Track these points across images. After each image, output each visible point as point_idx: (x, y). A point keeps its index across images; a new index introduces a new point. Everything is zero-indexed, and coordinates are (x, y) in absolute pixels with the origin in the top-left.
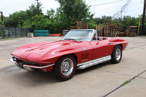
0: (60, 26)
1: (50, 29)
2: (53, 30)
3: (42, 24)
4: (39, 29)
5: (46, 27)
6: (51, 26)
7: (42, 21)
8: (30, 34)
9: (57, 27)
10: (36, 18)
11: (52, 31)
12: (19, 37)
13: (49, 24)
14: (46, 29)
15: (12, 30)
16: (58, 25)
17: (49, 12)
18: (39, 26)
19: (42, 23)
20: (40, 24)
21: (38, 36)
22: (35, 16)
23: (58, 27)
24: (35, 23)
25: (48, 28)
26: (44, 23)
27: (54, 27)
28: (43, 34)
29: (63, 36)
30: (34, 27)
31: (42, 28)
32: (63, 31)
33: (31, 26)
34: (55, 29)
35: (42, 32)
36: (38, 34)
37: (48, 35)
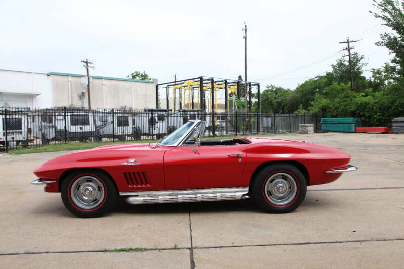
0: (389, 108)
1: (363, 115)
2: (369, 117)
4: (336, 116)
5: (353, 109)
6: (365, 106)
7: (346, 97)
8: (305, 126)
9: (380, 108)
10: (332, 90)
13: (359, 103)
14: (353, 114)
16: (383, 104)
18: (337, 108)
19: (344, 101)
20: (340, 103)
21: (327, 132)
22: (331, 86)
23: (384, 109)
24: (329, 102)
25: (357, 111)
26: (349, 100)
27: (373, 110)
28: (341, 127)
29: (392, 133)
30: (327, 110)
31: (344, 112)
32: (393, 120)
33: (319, 108)
34: (375, 116)
35: (338, 123)
36: (329, 127)
37: (354, 130)
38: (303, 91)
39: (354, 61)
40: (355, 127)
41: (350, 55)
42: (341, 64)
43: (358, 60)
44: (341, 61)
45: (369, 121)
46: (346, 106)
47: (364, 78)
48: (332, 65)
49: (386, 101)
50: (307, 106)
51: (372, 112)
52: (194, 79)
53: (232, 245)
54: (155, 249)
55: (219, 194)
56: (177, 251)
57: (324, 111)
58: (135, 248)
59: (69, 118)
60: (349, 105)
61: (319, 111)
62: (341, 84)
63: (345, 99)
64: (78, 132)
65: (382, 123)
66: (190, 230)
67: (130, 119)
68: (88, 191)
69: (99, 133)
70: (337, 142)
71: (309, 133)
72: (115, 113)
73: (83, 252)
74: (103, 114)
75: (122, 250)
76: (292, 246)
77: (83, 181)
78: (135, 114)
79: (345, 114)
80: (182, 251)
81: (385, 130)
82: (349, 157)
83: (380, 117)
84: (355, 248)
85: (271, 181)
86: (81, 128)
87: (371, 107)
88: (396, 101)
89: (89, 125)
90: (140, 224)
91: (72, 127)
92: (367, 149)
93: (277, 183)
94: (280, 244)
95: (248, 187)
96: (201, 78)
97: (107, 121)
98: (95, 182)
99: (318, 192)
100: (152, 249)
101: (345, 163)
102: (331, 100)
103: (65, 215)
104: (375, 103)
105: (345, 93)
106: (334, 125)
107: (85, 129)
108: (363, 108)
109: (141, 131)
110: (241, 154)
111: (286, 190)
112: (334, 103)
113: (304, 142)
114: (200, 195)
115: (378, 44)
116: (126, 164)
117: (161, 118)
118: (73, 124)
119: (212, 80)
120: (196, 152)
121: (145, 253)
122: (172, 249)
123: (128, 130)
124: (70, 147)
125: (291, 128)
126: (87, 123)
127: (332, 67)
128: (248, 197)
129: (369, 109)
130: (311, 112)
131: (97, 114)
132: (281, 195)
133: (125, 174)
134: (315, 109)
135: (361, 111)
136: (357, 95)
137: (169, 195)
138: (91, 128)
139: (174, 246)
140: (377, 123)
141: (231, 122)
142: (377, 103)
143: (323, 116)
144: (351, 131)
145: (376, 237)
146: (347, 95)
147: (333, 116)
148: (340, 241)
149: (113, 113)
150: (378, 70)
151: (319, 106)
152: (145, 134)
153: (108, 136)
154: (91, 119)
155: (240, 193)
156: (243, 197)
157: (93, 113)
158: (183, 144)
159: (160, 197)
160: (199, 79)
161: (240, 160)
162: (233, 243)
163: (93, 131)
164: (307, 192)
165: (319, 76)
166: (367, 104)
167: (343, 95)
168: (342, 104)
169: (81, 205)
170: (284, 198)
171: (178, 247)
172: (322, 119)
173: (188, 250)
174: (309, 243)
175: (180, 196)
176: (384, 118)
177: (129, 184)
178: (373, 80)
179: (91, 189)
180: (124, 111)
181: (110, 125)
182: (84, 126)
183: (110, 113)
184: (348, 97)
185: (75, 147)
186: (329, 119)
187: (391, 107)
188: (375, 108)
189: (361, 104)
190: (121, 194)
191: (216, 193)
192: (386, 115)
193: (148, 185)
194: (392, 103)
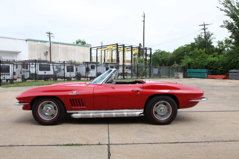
0: (227, 64)
1: (212, 68)
2: (216, 69)
4: (196, 69)
5: (206, 65)
6: (213, 63)
7: (202, 57)
8: (178, 74)
9: (222, 64)
10: (194, 53)
13: (210, 61)
14: (206, 67)
16: (224, 62)
17: (222, 43)
18: (197, 64)
19: (201, 60)
21: (191, 78)
22: (194, 51)
23: (224, 65)
24: (192, 60)
25: (209, 66)
26: (204, 59)
27: (218, 65)
28: (199, 75)
29: (229, 79)
30: (191, 65)
31: (201, 66)
32: (229, 72)
33: (186, 64)
34: (219, 69)
35: (197, 73)
36: (192, 75)
37: (206, 77)
38: (177, 53)
39: (207, 36)
40: (207, 75)
41: (205, 32)
42: (200, 38)
43: (210, 36)
44: (200, 36)
45: (216, 72)
46: (202, 63)
47: (213, 46)
48: (195, 38)
49: (226, 60)
50: (179, 62)
51: (218, 66)
52: (112, 45)
53: (133, 143)
54: (87, 145)
55: (126, 113)
56: (100, 146)
57: (189, 65)
58: (75, 144)
59: (38, 67)
60: (204, 62)
61: (186, 65)
62: (200, 50)
63: (202, 59)
64: (43, 75)
65: (223, 73)
66: (108, 134)
67: (75, 68)
68: (48, 110)
69: (56, 75)
70: (196, 84)
71: (180, 78)
72: (66, 64)
73: (44, 145)
74: (59, 65)
75: (67, 145)
76: (168, 144)
77: (45, 104)
78: (78, 65)
79: (202, 67)
80: (103, 146)
81: (225, 77)
82: (203, 93)
83: (222, 69)
84: (205, 146)
85: (157, 106)
86: (45, 73)
87: (217, 63)
88: (231, 60)
89: (50, 70)
90: (79, 130)
91: (40, 71)
92: (214, 88)
93: (160, 107)
94: (161, 143)
95: (143, 109)
96: (117, 44)
97: (60, 69)
98: (53, 105)
99: (184, 113)
100: (85, 145)
101: (201, 96)
102: (193, 59)
103: (34, 123)
104: (219, 61)
105: (202, 55)
106: (195, 74)
107: (48, 73)
108: (212, 64)
109: (81, 75)
110: (139, 89)
111: (165, 111)
112: (195, 61)
113: (177, 83)
114: (114, 113)
115: (222, 26)
116: (71, 94)
117: (93, 67)
118: (40, 70)
119: (124, 45)
120: (113, 88)
121: (81, 147)
122: (97, 145)
123: (73, 74)
124: (38, 83)
125: (169, 75)
126: (49, 69)
127: (194, 39)
128: (143, 115)
130: (182, 66)
131: (55, 65)
132: (162, 114)
133: (70, 100)
134: (184, 63)
135: (211, 66)
136: (209, 57)
137: (96, 113)
138: (51, 72)
139: (98, 143)
140: (220, 73)
141: (134, 71)
142: (220, 61)
143: (189, 68)
144: (204, 77)
145: (218, 139)
146: (203, 56)
147: (194, 68)
148: (196, 141)
149: (65, 64)
151: (186, 62)
152: (83, 77)
153: (61, 78)
154: (51, 67)
155: (138, 112)
156: (140, 115)
157: (53, 64)
158: (105, 83)
159: (91, 114)
160: (116, 45)
161: (139, 93)
162: (133, 142)
163: (52, 74)
164: (178, 113)
165: (187, 45)
166: (214, 62)
167: (201, 56)
168: (200, 61)
169: (44, 118)
170: (164, 116)
171: (101, 143)
172: (188, 70)
173: (107, 146)
174: (178, 143)
175: (103, 114)
176: (224, 70)
177: (73, 106)
178: (218, 47)
179: (50, 108)
180: (71, 63)
181: (62, 71)
182: (47, 71)
183: (63, 64)
184: (204, 57)
185: (42, 84)
186: (192, 70)
187: (228, 64)
188: (219, 64)
189: (211, 62)
190: (68, 112)
191: (124, 112)
192: (225, 68)
193: (84, 107)
194: (229, 61)
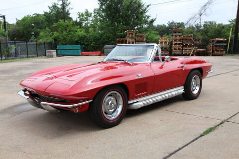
1: (83, 44)
2: (87, 45)
3: (69, 36)
4: (65, 44)
5: (77, 40)
6: (84, 38)
7: (70, 31)
8: (51, 52)
9: (94, 40)
10: (59, 25)
11: (86, 47)
12: (33, 57)
14: (77, 43)
15: (22, 45)
16: (96, 37)
18: (65, 39)
19: (69, 34)
20: (67, 35)
21: (63, 55)
22: (59, 23)
23: (96, 40)
24: (58, 34)
25: (79, 41)
27: (90, 41)
28: (72, 52)
30: (58, 40)
31: (71, 41)
32: (104, 47)
34: (91, 44)
37: (80, 54)
44: (55, 4)
46: (72, 37)
60: (73, 37)
61: (52, 41)
71: (54, 56)
79: (72, 43)
81: (100, 53)
83: (94, 45)
105: (69, 28)
106: (67, 51)
112: (62, 35)
129: (87, 39)
135: (82, 41)
136: (77, 30)
140: (93, 49)
142: (92, 36)
143: (58, 44)
144: (78, 54)
150: (82, 14)
151: (52, 37)
165: (36, 14)
172: (57, 46)
176: (97, 46)
187: (100, 39)
188: (91, 39)
189: (82, 36)
192: (97, 44)
194: (101, 36)
